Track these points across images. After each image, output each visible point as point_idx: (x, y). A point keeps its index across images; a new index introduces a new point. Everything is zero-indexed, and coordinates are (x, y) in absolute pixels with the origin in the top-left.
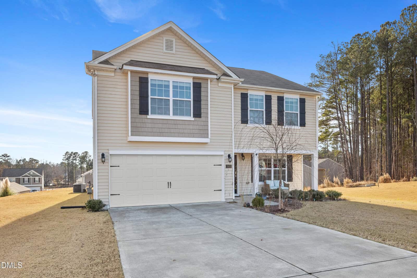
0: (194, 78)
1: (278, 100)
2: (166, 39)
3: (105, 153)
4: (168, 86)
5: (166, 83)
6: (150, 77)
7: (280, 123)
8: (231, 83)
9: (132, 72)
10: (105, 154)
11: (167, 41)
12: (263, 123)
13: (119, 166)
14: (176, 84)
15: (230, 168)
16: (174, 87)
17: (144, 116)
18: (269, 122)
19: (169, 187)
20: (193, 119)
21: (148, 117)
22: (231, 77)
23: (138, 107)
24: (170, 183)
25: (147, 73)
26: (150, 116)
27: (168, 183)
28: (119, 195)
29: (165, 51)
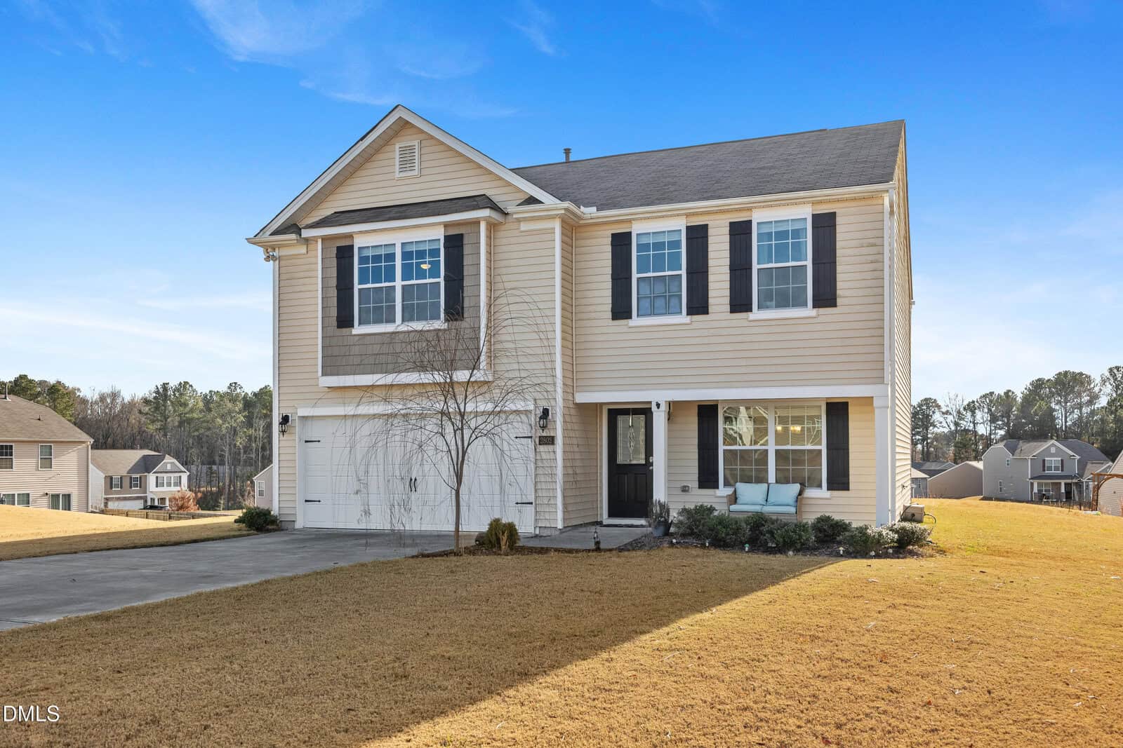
0: (447, 225)
1: (731, 234)
2: (400, 148)
3: (290, 415)
4: (391, 257)
5: (389, 251)
6: (359, 242)
7: (740, 303)
8: (552, 217)
9: (325, 239)
10: (290, 418)
11: (403, 150)
12: (681, 312)
13: (319, 441)
14: (408, 249)
15: (549, 444)
16: (406, 255)
17: (345, 331)
18: (698, 305)
19: (413, 489)
20: (445, 326)
21: (354, 331)
22: (543, 203)
23: (334, 312)
24: (416, 480)
25: (350, 236)
26: (358, 330)
27: (411, 480)
28: (319, 501)
29: (397, 175)
